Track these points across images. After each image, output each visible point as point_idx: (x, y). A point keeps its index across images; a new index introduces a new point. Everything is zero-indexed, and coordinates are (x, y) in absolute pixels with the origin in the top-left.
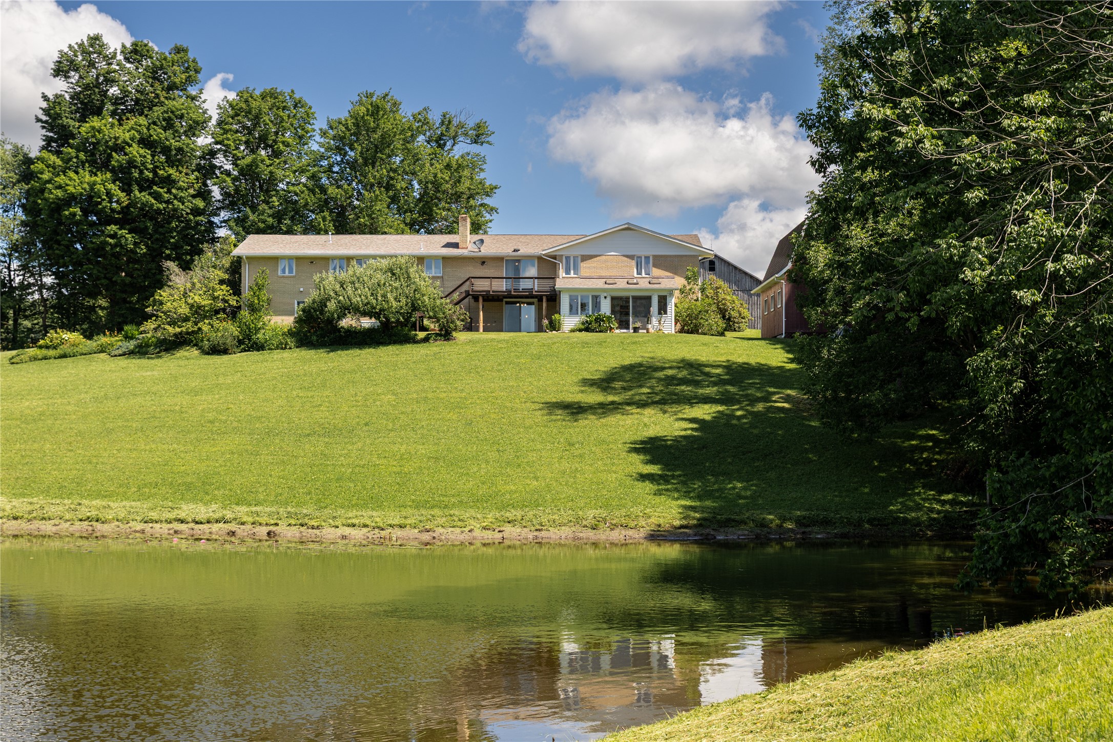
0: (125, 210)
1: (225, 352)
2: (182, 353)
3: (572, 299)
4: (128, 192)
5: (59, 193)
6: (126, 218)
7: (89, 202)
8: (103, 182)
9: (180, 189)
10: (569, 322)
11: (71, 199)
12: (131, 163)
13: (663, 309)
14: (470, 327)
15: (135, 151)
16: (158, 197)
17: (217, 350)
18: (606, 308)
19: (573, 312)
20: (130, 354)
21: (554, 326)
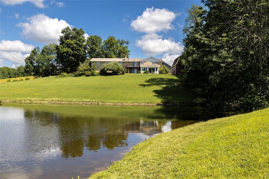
0: (73, 54)
1: (89, 76)
2: (82, 76)
4: (73, 51)
5: (62, 51)
6: (73, 55)
7: (67, 53)
8: (69, 50)
9: (81, 51)
10: (142, 72)
11: (64, 52)
12: (74, 47)
13: (157, 70)
15: (74, 45)
16: (78, 52)
17: (88, 76)
18: (148, 70)
19: (143, 70)
20: (74, 76)
21: (140, 73)
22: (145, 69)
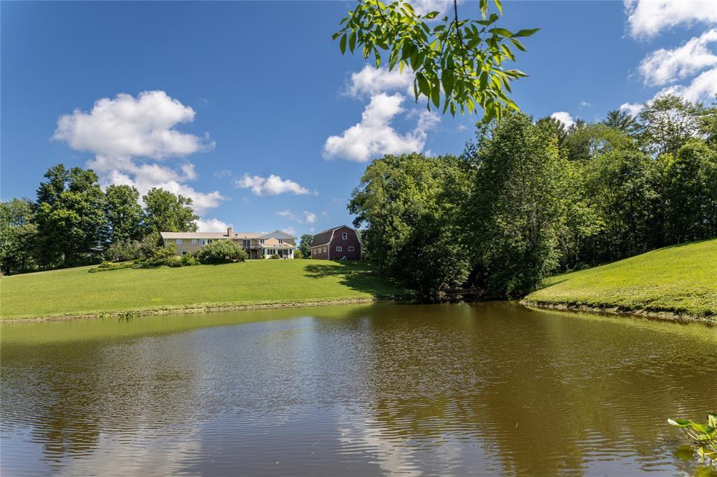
0: (80, 223)
3: (268, 251)
4: (80, 216)
5: (57, 217)
6: (80, 225)
7: (68, 219)
8: (73, 214)
9: (99, 216)
10: (268, 256)
11: (62, 219)
12: (83, 208)
14: (249, 258)
15: (84, 203)
16: (91, 218)
18: (277, 253)
19: (268, 254)
20: (142, 268)
21: (264, 258)
22: (271, 251)
